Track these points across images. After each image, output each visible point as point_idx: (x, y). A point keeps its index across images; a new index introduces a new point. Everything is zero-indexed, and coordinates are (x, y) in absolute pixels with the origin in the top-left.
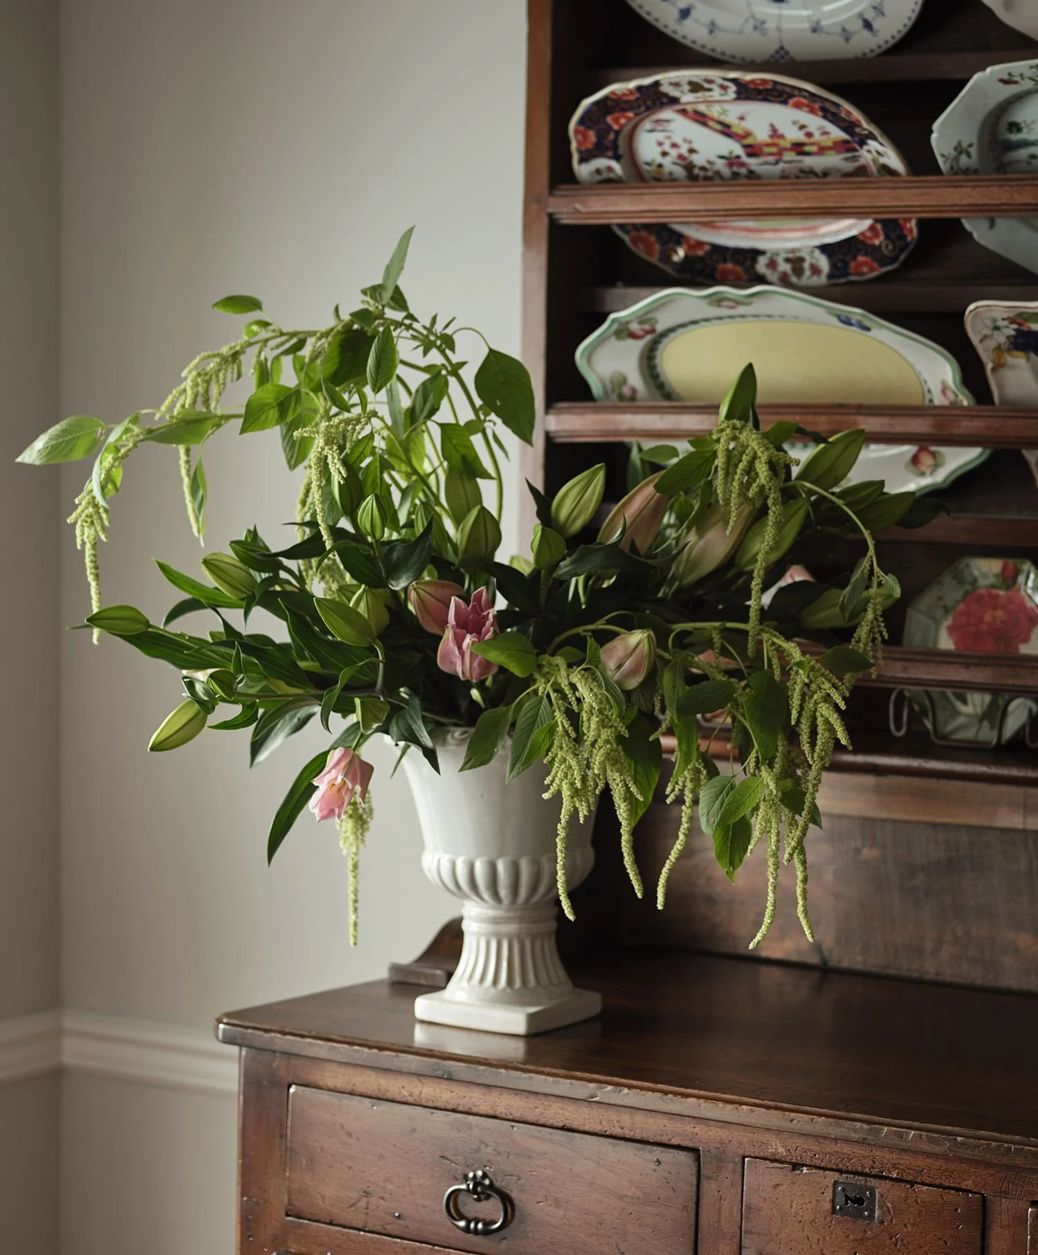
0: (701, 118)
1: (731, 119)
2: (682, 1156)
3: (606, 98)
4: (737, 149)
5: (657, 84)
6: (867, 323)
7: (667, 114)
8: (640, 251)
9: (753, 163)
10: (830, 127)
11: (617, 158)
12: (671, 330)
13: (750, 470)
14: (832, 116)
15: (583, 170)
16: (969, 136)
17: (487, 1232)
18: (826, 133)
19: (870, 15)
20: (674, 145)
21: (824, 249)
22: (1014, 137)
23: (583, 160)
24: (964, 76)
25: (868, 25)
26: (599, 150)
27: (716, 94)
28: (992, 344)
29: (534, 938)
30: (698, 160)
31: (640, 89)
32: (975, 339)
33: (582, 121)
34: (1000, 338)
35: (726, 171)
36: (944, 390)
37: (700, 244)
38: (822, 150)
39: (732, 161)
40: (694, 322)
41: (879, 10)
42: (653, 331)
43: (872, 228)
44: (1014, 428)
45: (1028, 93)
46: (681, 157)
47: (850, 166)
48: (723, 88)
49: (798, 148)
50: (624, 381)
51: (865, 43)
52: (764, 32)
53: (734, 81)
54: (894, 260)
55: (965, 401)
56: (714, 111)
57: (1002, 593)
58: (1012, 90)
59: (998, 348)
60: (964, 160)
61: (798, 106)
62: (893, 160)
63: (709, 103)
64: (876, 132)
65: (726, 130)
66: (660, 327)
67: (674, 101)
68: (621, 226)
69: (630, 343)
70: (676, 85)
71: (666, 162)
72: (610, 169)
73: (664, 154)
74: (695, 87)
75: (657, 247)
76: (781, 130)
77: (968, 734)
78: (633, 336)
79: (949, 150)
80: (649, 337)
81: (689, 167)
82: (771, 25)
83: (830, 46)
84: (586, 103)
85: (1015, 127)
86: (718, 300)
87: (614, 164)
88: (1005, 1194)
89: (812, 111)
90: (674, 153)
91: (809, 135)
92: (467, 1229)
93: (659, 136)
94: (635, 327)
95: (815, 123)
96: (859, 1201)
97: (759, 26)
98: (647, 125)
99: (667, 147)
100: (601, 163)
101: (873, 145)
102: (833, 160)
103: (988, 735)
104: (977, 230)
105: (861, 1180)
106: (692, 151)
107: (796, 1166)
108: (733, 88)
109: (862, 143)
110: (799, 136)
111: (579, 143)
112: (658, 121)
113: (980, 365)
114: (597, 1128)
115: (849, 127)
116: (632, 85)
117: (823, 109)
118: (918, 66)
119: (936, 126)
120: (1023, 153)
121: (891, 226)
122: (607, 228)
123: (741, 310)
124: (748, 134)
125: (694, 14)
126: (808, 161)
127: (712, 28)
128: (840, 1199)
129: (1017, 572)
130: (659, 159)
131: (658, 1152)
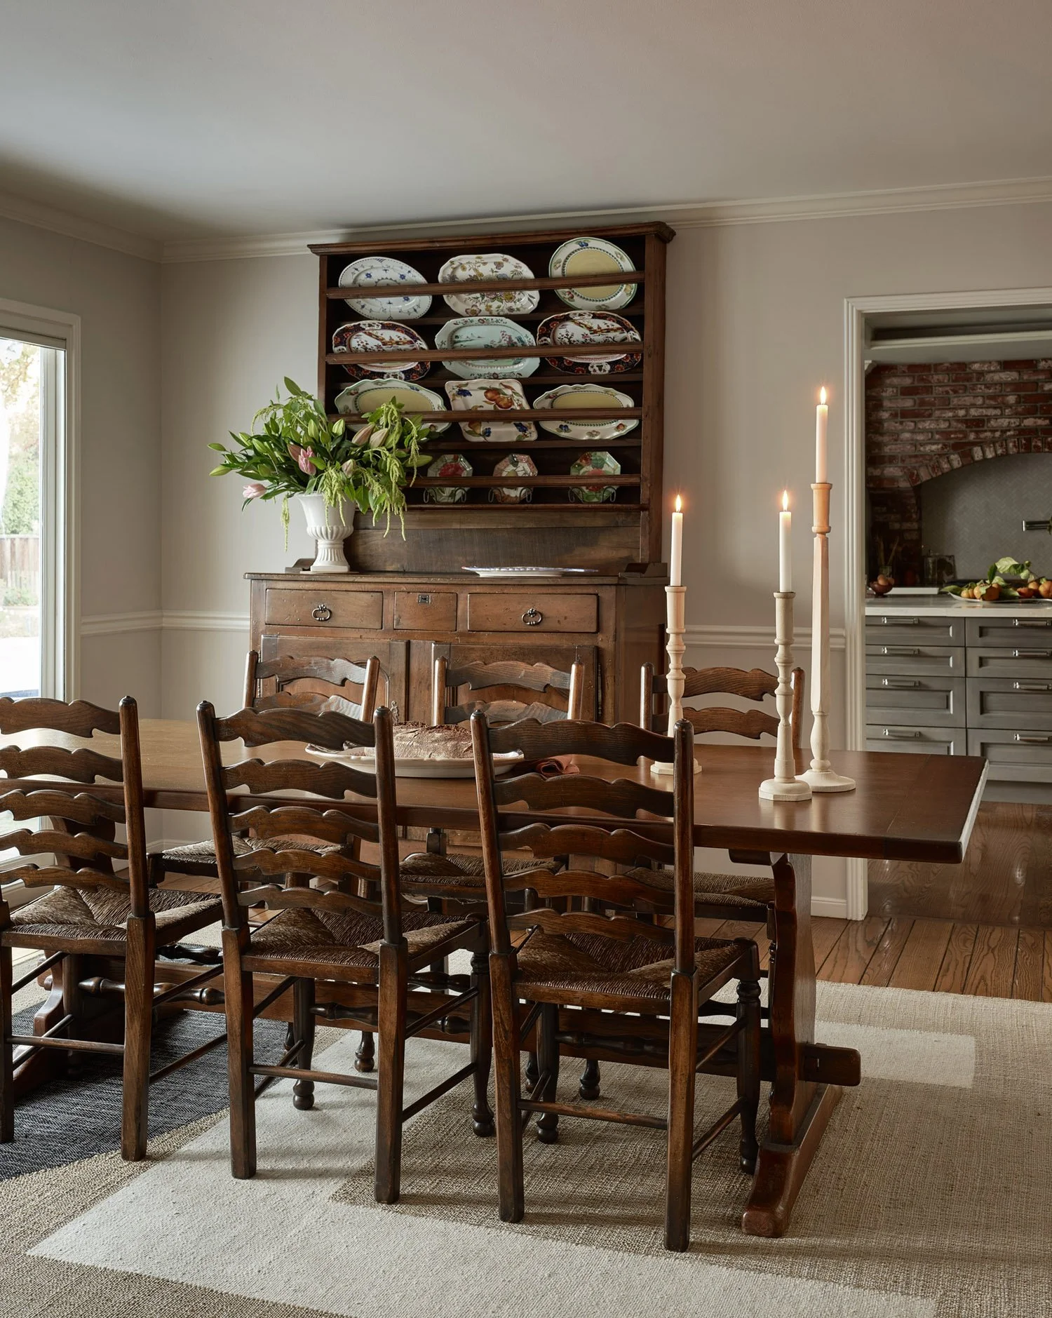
0: (370, 335)
1: (379, 335)
2: (379, 594)
3: (344, 328)
4: (380, 344)
5: (359, 324)
6: (418, 388)
7: (361, 333)
8: (350, 373)
9: (384, 347)
10: (406, 337)
11: (345, 346)
12: (362, 393)
13: (392, 414)
14: (407, 333)
15: (335, 349)
16: (445, 339)
17: (325, 620)
18: (405, 339)
19: (416, 308)
20: (362, 342)
21: (403, 372)
22: (457, 340)
23: (335, 346)
24: (442, 324)
25: (415, 310)
26: (341, 343)
27: (376, 327)
28: (452, 393)
29: (331, 549)
30: (368, 346)
31: (354, 326)
32: (447, 392)
33: (336, 335)
34: (454, 392)
35: (376, 350)
36: (439, 407)
37: (368, 371)
38: (404, 343)
39: (378, 347)
40: (369, 390)
41: (418, 306)
42: (357, 393)
43: (417, 365)
44: (455, 416)
45: (461, 327)
46: (363, 346)
47: (412, 348)
48: (378, 325)
49: (397, 343)
50: (348, 408)
51: (414, 315)
52: (385, 312)
53: (381, 324)
54: (423, 375)
55: (444, 409)
56: (374, 332)
57: (453, 464)
58: (457, 326)
59: (454, 395)
60: (443, 346)
61: (398, 331)
62: (424, 346)
63: (373, 330)
64: (420, 338)
65: (377, 338)
66: (360, 392)
67: (364, 329)
68: (345, 365)
69: (351, 396)
70: (365, 325)
71: (359, 347)
72: (343, 349)
73: (359, 345)
74: (370, 325)
75: (355, 372)
76: (393, 338)
77: (446, 501)
78: (352, 394)
79: (440, 343)
80: (357, 395)
81: (366, 349)
82: (387, 310)
83: (406, 316)
84: (338, 330)
85: (457, 337)
86: (377, 383)
87: (344, 348)
88: (462, 593)
89: (402, 332)
90: (362, 345)
91: (401, 339)
92: (319, 620)
93: (358, 340)
94: (352, 391)
95: (403, 336)
96: (425, 599)
97: (384, 310)
98: (355, 337)
99: (360, 343)
100: (341, 347)
101: (419, 342)
102: (407, 346)
103: (451, 500)
104: (446, 364)
105: (426, 594)
106: (367, 344)
107: (409, 592)
108: (381, 325)
109: (415, 341)
110: (398, 340)
111: (335, 342)
112: (358, 336)
113: (449, 399)
114: (355, 590)
115: (412, 336)
116: (352, 324)
117: (406, 331)
118: (431, 321)
119: (436, 336)
120: (458, 344)
121: (422, 364)
122: (340, 366)
123: (383, 386)
124: (383, 339)
125: (366, 307)
126: (400, 347)
127: (371, 311)
128: (420, 599)
129: (458, 457)
130: (357, 346)
131: (372, 593)
